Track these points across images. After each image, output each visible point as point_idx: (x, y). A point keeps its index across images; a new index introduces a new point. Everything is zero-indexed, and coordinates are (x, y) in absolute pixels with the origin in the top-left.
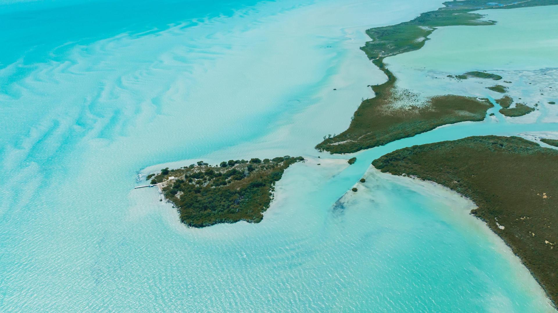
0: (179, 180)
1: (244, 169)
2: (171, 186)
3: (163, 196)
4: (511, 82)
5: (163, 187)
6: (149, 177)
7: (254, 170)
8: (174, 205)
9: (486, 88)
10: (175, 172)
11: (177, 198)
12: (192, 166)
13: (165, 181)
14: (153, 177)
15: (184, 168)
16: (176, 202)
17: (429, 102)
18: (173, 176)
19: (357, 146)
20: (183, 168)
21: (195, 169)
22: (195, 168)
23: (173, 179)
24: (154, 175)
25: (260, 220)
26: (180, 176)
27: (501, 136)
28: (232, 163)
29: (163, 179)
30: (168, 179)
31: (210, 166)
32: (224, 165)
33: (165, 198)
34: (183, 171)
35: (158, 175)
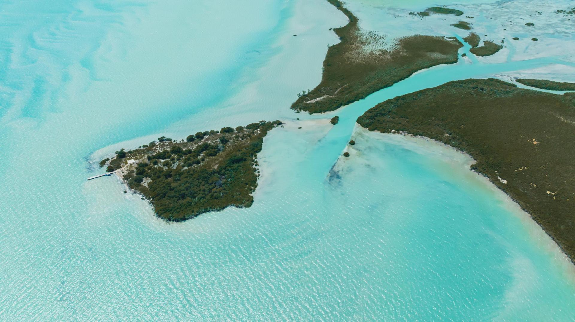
0: (141, 164)
1: (216, 142)
2: (133, 172)
3: (126, 187)
4: (473, 18)
5: (123, 174)
6: (102, 163)
7: (229, 141)
8: (143, 196)
9: (451, 25)
10: (133, 153)
11: (145, 186)
12: (153, 144)
13: (124, 166)
14: (108, 162)
15: (144, 146)
16: (145, 193)
17: (398, 44)
18: (133, 158)
19: (336, 102)
20: (142, 147)
21: (157, 147)
22: (157, 145)
23: (134, 163)
24: (108, 160)
25: (250, 204)
26: (140, 158)
27: (479, 79)
28: (200, 136)
29: (121, 164)
30: (126, 163)
31: (174, 141)
32: (191, 139)
33: (129, 189)
34: (143, 151)
35: (113, 159)
